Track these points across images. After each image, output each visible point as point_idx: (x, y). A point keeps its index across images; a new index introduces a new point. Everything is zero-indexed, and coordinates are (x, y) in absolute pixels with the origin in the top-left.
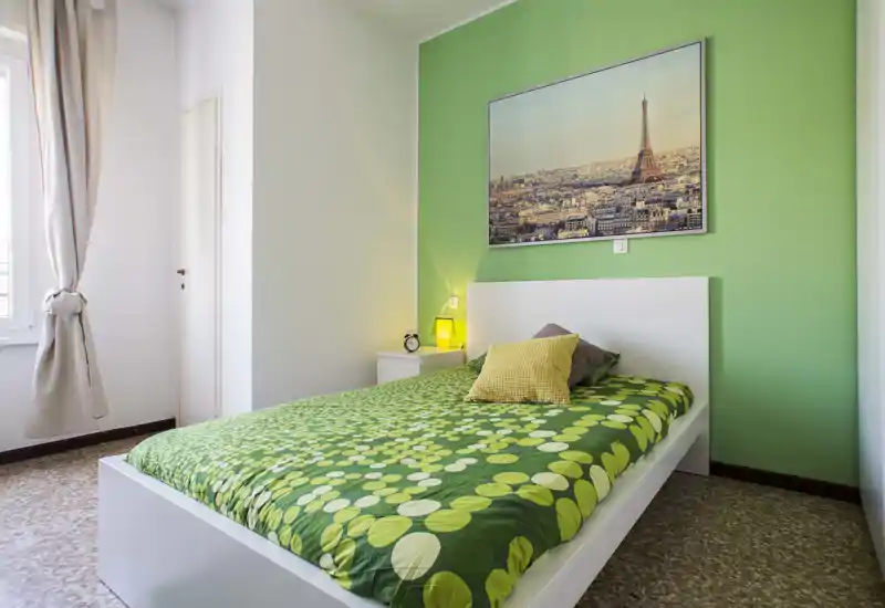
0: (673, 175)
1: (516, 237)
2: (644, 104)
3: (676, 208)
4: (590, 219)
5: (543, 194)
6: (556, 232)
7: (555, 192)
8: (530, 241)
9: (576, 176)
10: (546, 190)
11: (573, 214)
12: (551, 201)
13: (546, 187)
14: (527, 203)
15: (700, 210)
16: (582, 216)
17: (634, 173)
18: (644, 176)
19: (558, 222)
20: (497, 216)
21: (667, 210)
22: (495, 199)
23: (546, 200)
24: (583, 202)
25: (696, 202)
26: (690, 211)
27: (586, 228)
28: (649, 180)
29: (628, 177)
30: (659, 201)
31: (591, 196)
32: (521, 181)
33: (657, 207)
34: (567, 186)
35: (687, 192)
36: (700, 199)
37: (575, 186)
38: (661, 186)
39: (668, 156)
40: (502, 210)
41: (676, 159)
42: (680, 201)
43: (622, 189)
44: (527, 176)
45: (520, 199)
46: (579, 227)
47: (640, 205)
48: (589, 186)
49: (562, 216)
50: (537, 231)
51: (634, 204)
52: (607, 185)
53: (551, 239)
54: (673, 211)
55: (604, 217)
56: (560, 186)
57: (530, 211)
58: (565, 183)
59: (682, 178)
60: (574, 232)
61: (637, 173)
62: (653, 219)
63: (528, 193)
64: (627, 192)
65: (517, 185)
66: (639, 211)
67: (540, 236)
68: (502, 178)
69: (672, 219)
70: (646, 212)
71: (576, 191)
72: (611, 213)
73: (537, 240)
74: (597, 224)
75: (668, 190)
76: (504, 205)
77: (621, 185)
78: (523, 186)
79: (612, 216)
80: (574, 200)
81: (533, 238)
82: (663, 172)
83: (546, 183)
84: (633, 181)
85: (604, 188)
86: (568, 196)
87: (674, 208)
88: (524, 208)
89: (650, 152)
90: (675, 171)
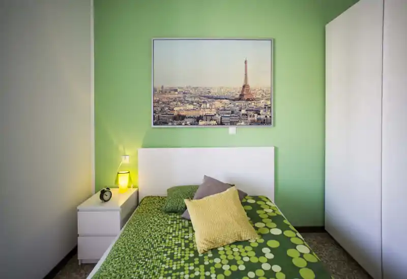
0: (258, 99)
1: (172, 122)
2: (246, 62)
3: (260, 115)
4: (217, 116)
5: (190, 100)
6: (198, 121)
7: (197, 99)
8: (181, 124)
9: (210, 92)
10: (191, 97)
11: (207, 112)
12: (195, 104)
13: (191, 95)
14: (179, 103)
15: (270, 117)
16: (213, 113)
17: (241, 95)
18: (246, 97)
19: (199, 116)
20: (159, 109)
21: (256, 115)
22: (158, 99)
23: (192, 103)
24: (213, 107)
25: (269, 113)
26: (266, 117)
27: (215, 120)
28: (248, 100)
29: (238, 96)
30: (253, 110)
31: (218, 104)
32: (176, 90)
33: (252, 113)
34: (205, 97)
35: (265, 108)
36: (271, 112)
37: (209, 98)
38: (253, 104)
39: (257, 90)
40: (163, 105)
41: (260, 92)
42: (261, 112)
43: (235, 102)
44: (179, 88)
45: (174, 101)
46: (211, 120)
47: (243, 111)
48: (216, 99)
49: (202, 113)
50: (186, 120)
51: (240, 111)
52: (226, 99)
53: (194, 125)
54: (259, 116)
55: (225, 115)
56: (200, 96)
57: (182, 108)
58: (203, 95)
59: (262, 101)
60: (208, 122)
61: (242, 95)
62: (249, 119)
63: (180, 97)
64: (237, 104)
65: (172, 92)
66: (243, 114)
67: (188, 123)
68: (162, 87)
69: (258, 119)
70: (246, 115)
71: (209, 100)
72: (228, 114)
73: (186, 125)
74: (221, 118)
75: (256, 106)
76: (164, 103)
77: (234, 100)
78: (177, 93)
79: (229, 116)
80: (208, 105)
81: (184, 124)
82: (254, 97)
83: (191, 94)
84: (240, 99)
85: (225, 101)
86: (204, 102)
87: (259, 114)
88: (177, 105)
89: (248, 86)
90: (260, 97)
